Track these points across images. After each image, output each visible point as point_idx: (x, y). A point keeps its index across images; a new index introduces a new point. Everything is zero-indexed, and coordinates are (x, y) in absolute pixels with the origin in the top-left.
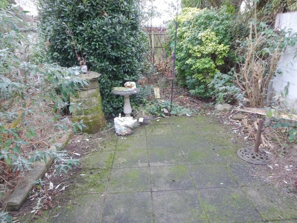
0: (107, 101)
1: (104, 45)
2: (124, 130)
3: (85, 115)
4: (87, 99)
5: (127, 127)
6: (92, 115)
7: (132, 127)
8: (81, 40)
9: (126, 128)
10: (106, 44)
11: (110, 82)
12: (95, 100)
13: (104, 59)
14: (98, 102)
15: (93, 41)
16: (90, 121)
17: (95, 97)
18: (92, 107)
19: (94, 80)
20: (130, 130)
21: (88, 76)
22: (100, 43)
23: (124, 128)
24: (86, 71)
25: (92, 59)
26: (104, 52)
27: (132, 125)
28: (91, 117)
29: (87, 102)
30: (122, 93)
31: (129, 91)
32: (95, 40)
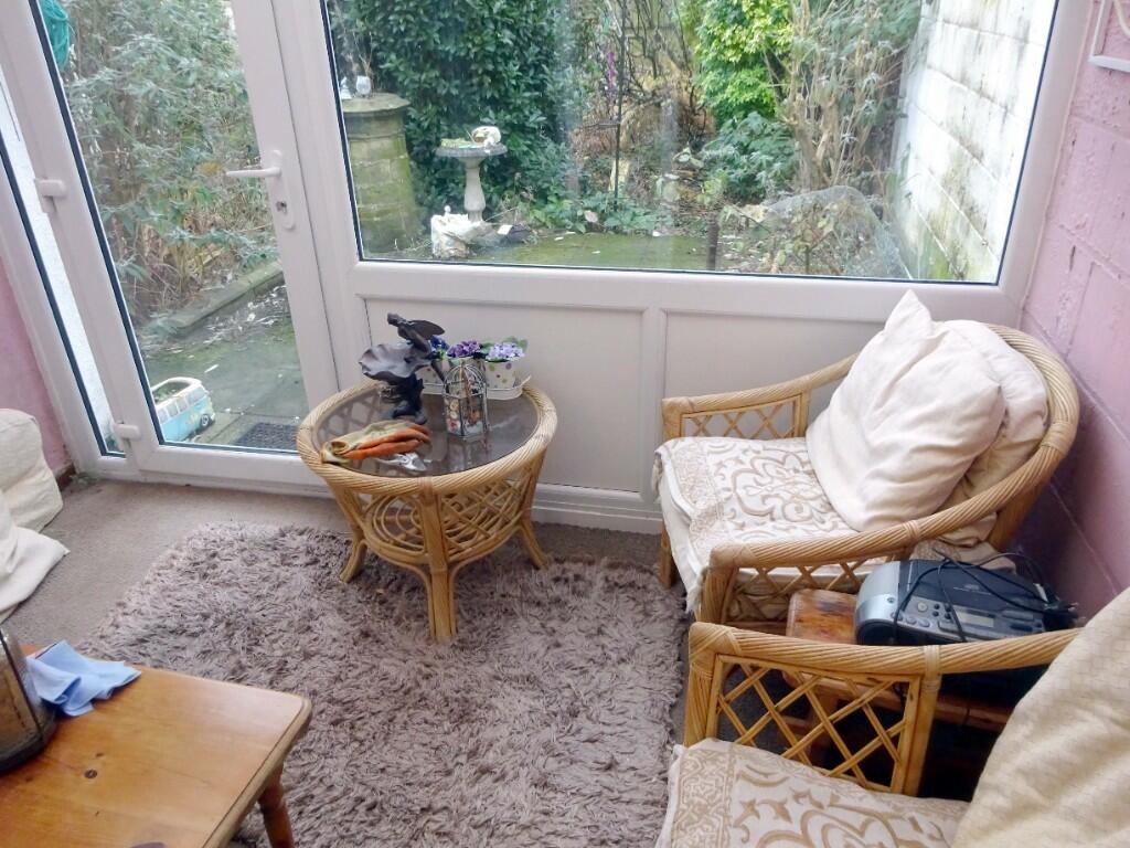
0: (438, 180)
1: (421, 24)
2: (447, 244)
3: (365, 203)
4: (366, 164)
5: (455, 238)
6: (381, 205)
7: (468, 241)
8: (366, 9)
9: (452, 241)
10: (426, 20)
11: (446, 128)
12: (388, 168)
13: (426, 61)
14: (396, 174)
15: (392, 12)
16: (375, 219)
17: (388, 161)
18: (382, 184)
19: (385, 114)
20: (462, 248)
21: (371, 104)
22: (410, 17)
23: (446, 239)
24: (366, 91)
25: (391, 62)
26: (423, 43)
27: (467, 235)
28: (377, 209)
29: (368, 170)
30: (454, 152)
31: (471, 149)
32: (397, 9)
